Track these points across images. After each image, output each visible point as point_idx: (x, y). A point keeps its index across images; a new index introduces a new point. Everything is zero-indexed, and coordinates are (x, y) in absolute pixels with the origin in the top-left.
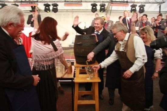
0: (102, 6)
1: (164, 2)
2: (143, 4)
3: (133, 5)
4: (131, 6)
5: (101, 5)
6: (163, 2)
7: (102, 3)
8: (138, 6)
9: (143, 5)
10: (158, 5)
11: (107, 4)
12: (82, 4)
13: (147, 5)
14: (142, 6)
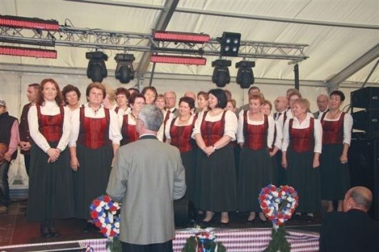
0: (124, 60)
1: (305, 58)
2: (247, 59)
3: (217, 61)
4: (214, 64)
5: (121, 57)
6: (302, 56)
7: (122, 52)
8: (233, 64)
9: (247, 62)
10: (289, 64)
11: (138, 56)
12: (55, 51)
13: (259, 62)
14: (244, 64)
